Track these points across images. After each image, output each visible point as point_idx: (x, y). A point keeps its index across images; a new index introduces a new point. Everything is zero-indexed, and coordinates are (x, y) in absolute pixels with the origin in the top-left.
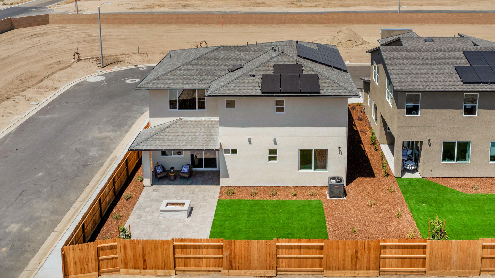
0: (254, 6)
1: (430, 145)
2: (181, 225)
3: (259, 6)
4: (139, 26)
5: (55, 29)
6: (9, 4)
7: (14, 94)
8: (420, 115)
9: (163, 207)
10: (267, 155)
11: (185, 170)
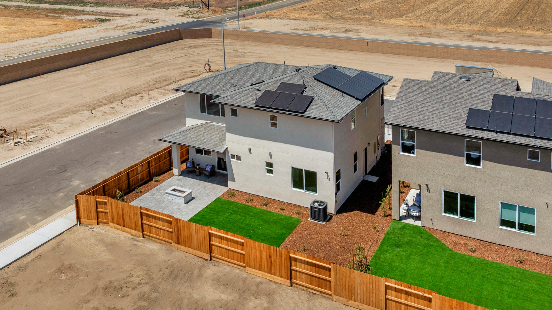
0: (422, 36)
1: (429, 191)
2: (175, 207)
3: (428, 37)
4: (286, 46)
5: (213, 43)
6: (197, 17)
7: (143, 92)
8: (416, 155)
9: (169, 191)
10: (265, 168)
11: (208, 169)
